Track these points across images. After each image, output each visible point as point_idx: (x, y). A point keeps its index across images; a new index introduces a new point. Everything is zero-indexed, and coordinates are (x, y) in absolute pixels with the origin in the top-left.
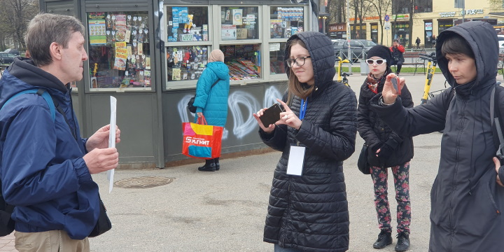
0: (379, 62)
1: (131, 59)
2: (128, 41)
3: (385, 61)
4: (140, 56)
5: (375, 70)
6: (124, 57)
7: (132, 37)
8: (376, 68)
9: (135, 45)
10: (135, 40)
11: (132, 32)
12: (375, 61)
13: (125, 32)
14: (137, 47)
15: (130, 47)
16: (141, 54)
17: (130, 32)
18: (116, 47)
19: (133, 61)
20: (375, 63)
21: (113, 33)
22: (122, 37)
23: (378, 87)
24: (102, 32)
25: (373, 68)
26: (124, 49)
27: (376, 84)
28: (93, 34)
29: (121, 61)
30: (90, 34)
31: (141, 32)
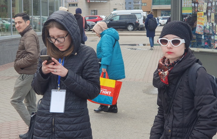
0: (176, 42)
1: (206, 26)
2: (205, 11)
3: (182, 41)
4: (212, 24)
5: (169, 53)
6: (202, 24)
7: (208, 8)
8: (171, 51)
9: (209, 15)
10: (209, 11)
11: (208, 4)
12: (170, 41)
13: (204, 4)
14: (210, 16)
15: (206, 16)
16: (213, 22)
17: (206, 4)
18: (198, 16)
19: (208, 27)
20: (170, 44)
21: (196, 5)
22: (202, 9)
23: (168, 76)
24: (190, 4)
25: (167, 50)
26: (202, 18)
27: (166, 73)
28: (184, 5)
29: (200, 27)
30: (183, 6)
31: (214, 4)
